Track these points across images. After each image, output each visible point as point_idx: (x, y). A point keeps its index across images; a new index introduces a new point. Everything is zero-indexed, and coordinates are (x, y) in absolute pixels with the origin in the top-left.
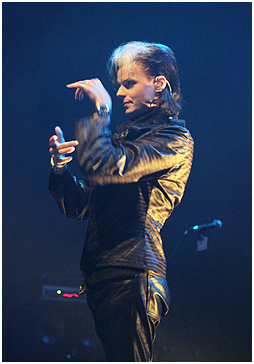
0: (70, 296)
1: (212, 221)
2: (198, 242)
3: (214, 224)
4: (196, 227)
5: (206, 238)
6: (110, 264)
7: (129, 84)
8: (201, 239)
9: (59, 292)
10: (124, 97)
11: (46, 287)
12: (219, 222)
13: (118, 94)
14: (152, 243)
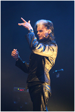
0: (21, 90)
1: (60, 69)
2: (57, 75)
3: (61, 70)
4: (56, 71)
5: (59, 74)
6: (35, 81)
7: (41, 31)
8: (58, 74)
9: (18, 89)
10: (39, 35)
11: (15, 88)
12: (63, 70)
13: (38, 34)
14: (46, 75)
